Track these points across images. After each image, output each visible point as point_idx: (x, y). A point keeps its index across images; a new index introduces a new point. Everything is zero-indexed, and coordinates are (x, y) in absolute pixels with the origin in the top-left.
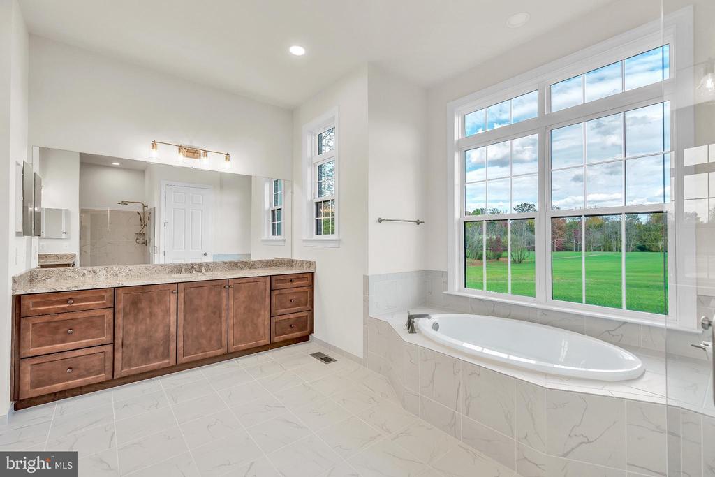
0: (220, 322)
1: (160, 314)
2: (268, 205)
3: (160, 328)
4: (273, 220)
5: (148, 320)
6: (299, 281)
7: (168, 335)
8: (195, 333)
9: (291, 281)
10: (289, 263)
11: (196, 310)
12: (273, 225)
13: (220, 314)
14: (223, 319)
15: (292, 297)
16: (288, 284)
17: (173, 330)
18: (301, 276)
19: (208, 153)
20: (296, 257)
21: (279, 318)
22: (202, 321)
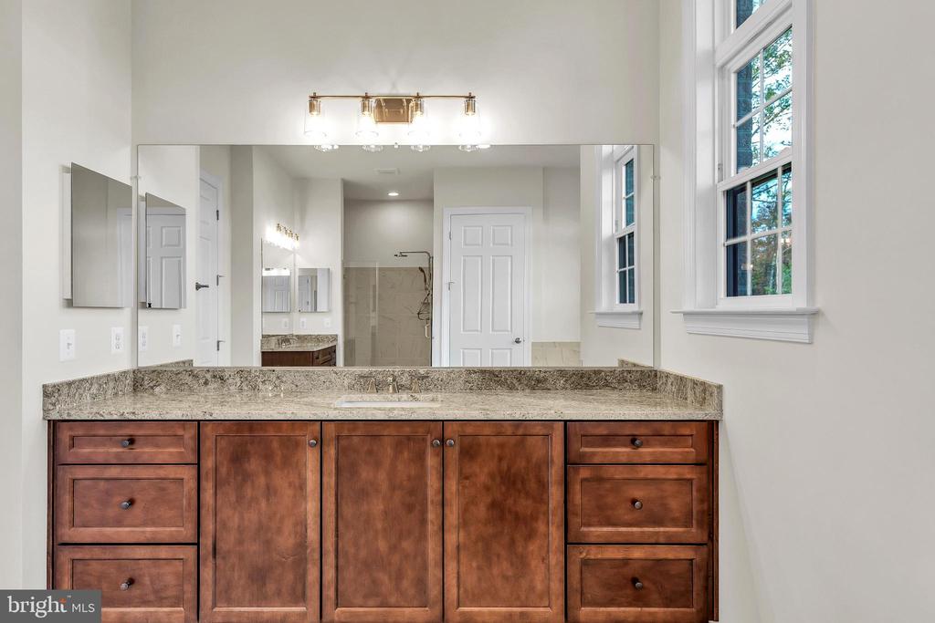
0: (422, 537)
1: (288, 493)
2: (609, 224)
3: (288, 526)
4: (622, 264)
5: (263, 504)
6: (664, 444)
7: (302, 545)
8: (363, 553)
9: (633, 441)
10: (646, 380)
11: (363, 494)
12: (623, 275)
13: (424, 512)
14: (430, 527)
15: (638, 493)
16: (623, 451)
17: (313, 535)
18: (667, 430)
19: (426, 102)
20: (670, 365)
21: (594, 553)
22: (379, 526)
